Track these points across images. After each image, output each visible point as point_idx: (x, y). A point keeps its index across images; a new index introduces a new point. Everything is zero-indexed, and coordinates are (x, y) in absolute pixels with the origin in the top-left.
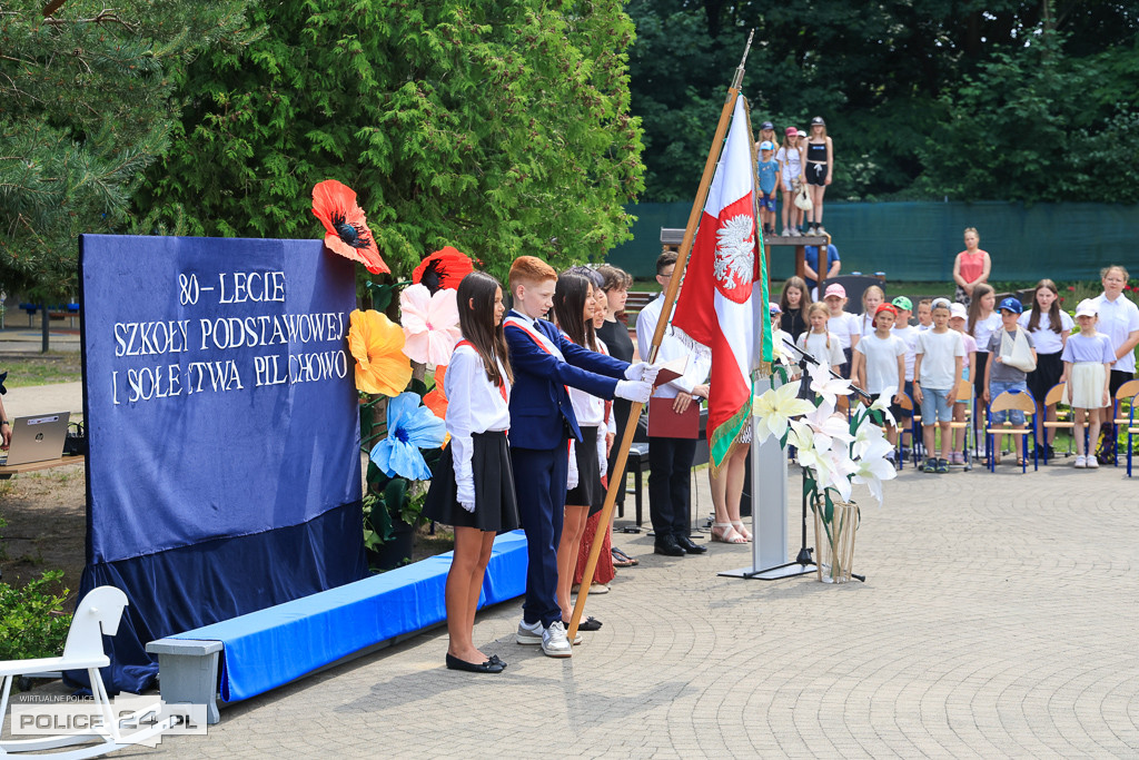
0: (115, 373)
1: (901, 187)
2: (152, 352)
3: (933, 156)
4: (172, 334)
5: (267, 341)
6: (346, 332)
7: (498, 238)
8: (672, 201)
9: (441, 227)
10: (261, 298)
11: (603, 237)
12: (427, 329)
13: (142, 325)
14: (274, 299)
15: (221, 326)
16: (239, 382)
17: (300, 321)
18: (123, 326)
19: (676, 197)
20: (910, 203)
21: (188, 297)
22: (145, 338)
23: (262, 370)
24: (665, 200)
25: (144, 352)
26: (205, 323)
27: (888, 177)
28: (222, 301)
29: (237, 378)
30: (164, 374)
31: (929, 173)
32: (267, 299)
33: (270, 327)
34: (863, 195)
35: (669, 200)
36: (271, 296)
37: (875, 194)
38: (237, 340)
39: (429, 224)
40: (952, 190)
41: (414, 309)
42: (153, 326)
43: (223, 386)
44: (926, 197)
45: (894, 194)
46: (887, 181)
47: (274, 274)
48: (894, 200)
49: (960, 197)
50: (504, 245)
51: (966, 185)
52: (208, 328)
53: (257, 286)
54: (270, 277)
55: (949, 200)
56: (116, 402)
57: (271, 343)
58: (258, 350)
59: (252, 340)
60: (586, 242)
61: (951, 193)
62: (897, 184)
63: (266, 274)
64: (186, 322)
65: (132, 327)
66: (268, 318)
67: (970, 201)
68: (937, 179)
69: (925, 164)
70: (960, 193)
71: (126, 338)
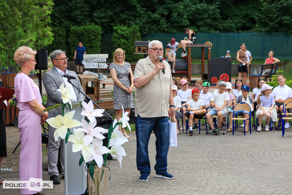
1: (252, 28)
3: (259, 18)
8: (175, 33)
19: (176, 31)
20: (253, 33)
24: (173, 33)
27: (248, 25)
31: (258, 23)
34: (238, 30)
35: (174, 32)
37: (243, 30)
40: (265, 29)
44: (257, 31)
45: (249, 31)
46: (247, 26)
48: (249, 32)
49: (268, 31)
51: (270, 27)
55: (264, 32)
61: (265, 30)
62: (251, 27)
67: (271, 32)
68: (261, 26)
69: (257, 21)
70: (268, 30)
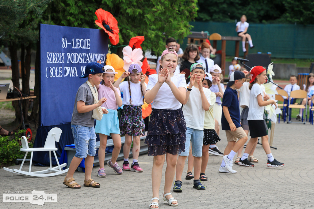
0: (47, 68)
2: (56, 62)
4: (60, 57)
5: (85, 61)
6: (106, 61)
7: (147, 32)
9: (127, 27)
10: (83, 48)
11: (183, 33)
12: (131, 61)
13: (53, 54)
14: (87, 48)
15: (73, 56)
16: (77, 74)
17: (93, 55)
18: (49, 53)
21: (64, 46)
22: (54, 58)
23: (83, 71)
25: (54, 62)
26: (69, 54)
28: (73, 48)
29: (76, 73)
30: (58, 69)
32: (85, 48)
33: (86, 57)
36: (86, 47)
38: (77, 61)
39: (123, 26)
41: (127, 54)
42: (56, 54)
43: (73, 75)
45: (274, 21)
47: (87, 40)
48: (274, 23)
50: (149, 34)
51: (304, 18)
52: (69, 56)
53: (83, 44)
54: (86, 40)
55: (297, 24)
56: (47, 77)
57: (86, 62)
58: (83, 65)
59: (81, 61)
60: (177, 34)
61: (298, 21)
62: (275, 15)
63: (85, 40)
64: (64, 53)
65: (51, 54)
66: (85, 54)
67: (305, 24)
71: (50, 57)
